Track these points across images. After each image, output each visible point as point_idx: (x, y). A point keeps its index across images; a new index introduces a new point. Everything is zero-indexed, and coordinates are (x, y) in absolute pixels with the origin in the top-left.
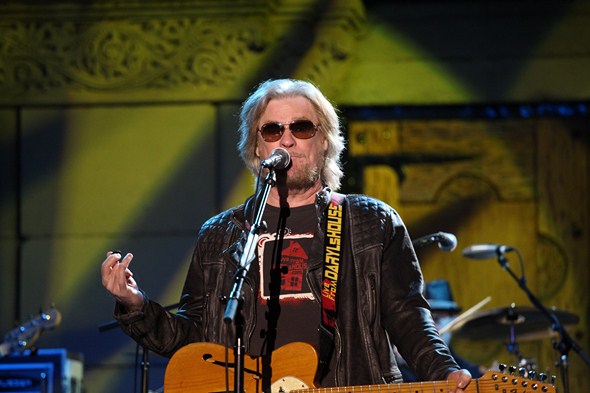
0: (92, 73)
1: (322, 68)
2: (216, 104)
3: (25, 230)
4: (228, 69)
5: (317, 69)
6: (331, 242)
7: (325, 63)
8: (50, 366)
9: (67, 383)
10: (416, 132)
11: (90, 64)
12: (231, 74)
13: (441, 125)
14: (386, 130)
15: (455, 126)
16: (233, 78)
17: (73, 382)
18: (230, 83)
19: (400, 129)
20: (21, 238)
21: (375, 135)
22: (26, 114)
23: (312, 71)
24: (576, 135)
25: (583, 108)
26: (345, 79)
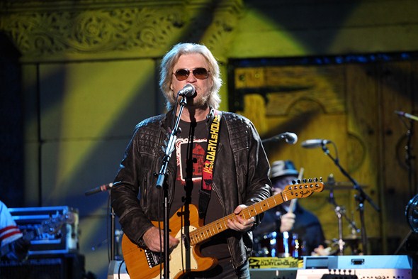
0: (80, 42)
1: (218, 36)
2: (154, 59)
3: (43, 137)
4: (162, 38)
5: (214, 37)
6: (212, 137)
7: (219, 33)
10: (275, 74)
11: (79, 37)
12: (163, 41)
13: (289, 69)
14: (257, 73)
15: (298, 69)
16: (164, 43)
18: (163, 46)
19: (265, 72)
20: (41, 141)
21: (250, 75)
22: (42, 67)
23: (212, 39)
24: (369, 74)
25: (373, 58)
26: (232, 43)
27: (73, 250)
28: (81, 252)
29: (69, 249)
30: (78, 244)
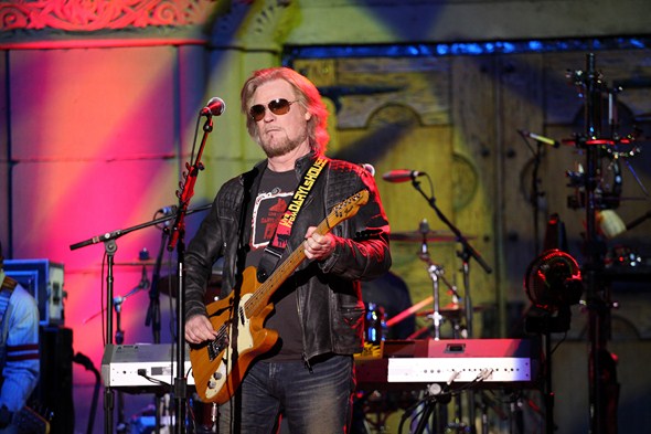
0: (68, 20)
1: (268, 13)
2: (176, 45)
3: (14, 157)
4: (187, 15)
5: (264, 14)
6: (306, 184)
7: (271, 9)
8: (36, 272)
9: (50, 288)
10: (351, 68)
11: (68, 12)
12: (189, 19)
13: (371, 61)
14: (325, 66)
15: (383, 63)
16: (191, 23)
17: (56, 286)
18: (189, 26)
19: (337, 65)
20: (12, 162)
21: (315, 69)
22: (11, 52)
23: (259, 16)
24: (484, 70)
25: (489, 47)
26: (288, 22)
27: (55, 320)
28: (68, 324)
29: (51, 320)
30: (63, 312)
